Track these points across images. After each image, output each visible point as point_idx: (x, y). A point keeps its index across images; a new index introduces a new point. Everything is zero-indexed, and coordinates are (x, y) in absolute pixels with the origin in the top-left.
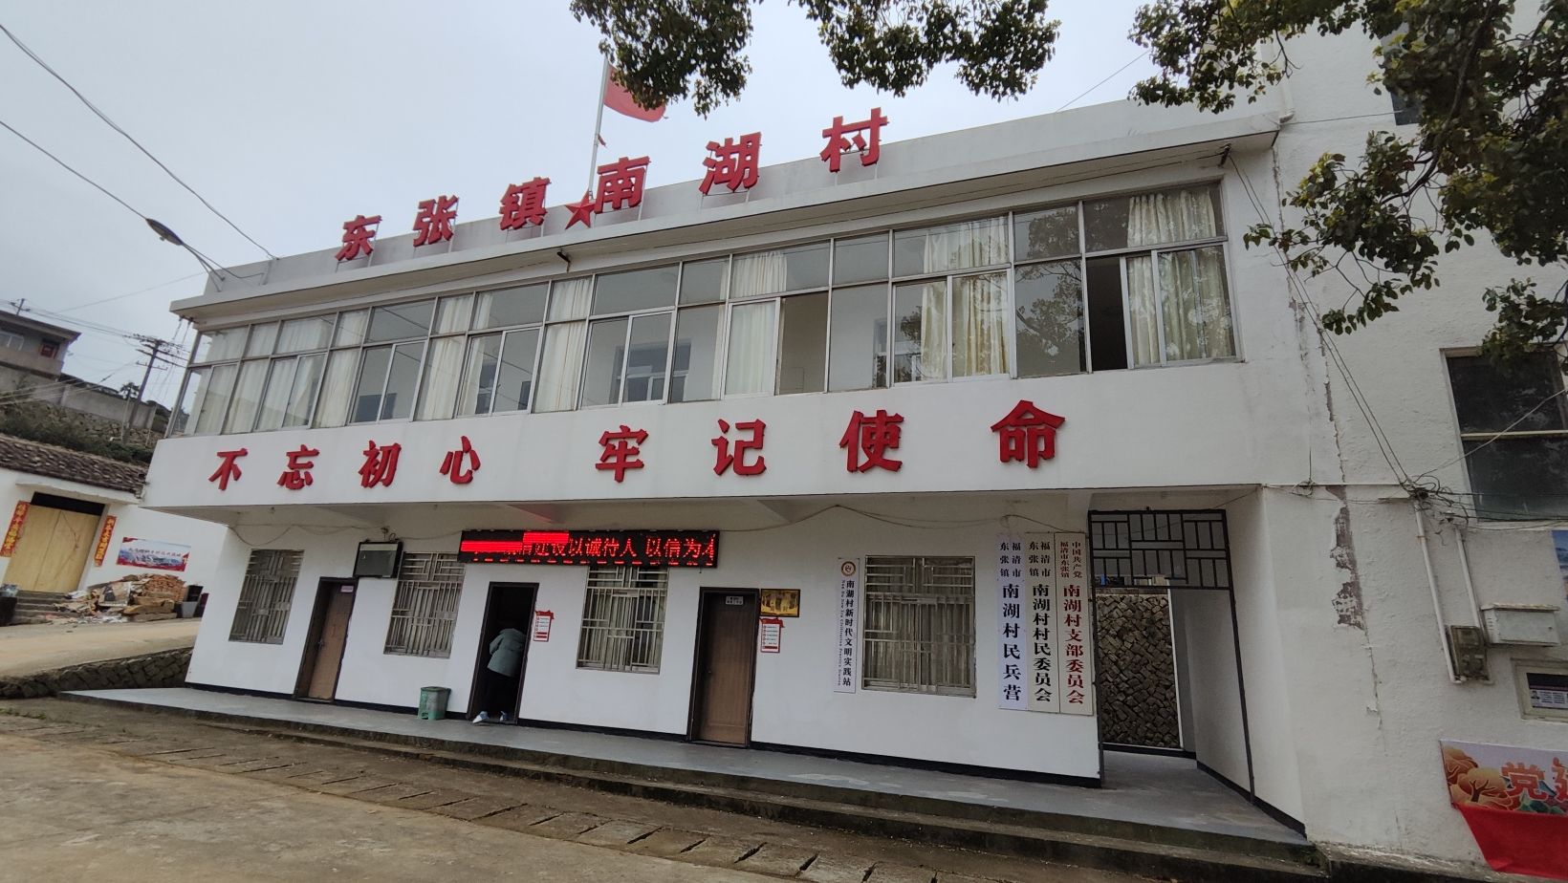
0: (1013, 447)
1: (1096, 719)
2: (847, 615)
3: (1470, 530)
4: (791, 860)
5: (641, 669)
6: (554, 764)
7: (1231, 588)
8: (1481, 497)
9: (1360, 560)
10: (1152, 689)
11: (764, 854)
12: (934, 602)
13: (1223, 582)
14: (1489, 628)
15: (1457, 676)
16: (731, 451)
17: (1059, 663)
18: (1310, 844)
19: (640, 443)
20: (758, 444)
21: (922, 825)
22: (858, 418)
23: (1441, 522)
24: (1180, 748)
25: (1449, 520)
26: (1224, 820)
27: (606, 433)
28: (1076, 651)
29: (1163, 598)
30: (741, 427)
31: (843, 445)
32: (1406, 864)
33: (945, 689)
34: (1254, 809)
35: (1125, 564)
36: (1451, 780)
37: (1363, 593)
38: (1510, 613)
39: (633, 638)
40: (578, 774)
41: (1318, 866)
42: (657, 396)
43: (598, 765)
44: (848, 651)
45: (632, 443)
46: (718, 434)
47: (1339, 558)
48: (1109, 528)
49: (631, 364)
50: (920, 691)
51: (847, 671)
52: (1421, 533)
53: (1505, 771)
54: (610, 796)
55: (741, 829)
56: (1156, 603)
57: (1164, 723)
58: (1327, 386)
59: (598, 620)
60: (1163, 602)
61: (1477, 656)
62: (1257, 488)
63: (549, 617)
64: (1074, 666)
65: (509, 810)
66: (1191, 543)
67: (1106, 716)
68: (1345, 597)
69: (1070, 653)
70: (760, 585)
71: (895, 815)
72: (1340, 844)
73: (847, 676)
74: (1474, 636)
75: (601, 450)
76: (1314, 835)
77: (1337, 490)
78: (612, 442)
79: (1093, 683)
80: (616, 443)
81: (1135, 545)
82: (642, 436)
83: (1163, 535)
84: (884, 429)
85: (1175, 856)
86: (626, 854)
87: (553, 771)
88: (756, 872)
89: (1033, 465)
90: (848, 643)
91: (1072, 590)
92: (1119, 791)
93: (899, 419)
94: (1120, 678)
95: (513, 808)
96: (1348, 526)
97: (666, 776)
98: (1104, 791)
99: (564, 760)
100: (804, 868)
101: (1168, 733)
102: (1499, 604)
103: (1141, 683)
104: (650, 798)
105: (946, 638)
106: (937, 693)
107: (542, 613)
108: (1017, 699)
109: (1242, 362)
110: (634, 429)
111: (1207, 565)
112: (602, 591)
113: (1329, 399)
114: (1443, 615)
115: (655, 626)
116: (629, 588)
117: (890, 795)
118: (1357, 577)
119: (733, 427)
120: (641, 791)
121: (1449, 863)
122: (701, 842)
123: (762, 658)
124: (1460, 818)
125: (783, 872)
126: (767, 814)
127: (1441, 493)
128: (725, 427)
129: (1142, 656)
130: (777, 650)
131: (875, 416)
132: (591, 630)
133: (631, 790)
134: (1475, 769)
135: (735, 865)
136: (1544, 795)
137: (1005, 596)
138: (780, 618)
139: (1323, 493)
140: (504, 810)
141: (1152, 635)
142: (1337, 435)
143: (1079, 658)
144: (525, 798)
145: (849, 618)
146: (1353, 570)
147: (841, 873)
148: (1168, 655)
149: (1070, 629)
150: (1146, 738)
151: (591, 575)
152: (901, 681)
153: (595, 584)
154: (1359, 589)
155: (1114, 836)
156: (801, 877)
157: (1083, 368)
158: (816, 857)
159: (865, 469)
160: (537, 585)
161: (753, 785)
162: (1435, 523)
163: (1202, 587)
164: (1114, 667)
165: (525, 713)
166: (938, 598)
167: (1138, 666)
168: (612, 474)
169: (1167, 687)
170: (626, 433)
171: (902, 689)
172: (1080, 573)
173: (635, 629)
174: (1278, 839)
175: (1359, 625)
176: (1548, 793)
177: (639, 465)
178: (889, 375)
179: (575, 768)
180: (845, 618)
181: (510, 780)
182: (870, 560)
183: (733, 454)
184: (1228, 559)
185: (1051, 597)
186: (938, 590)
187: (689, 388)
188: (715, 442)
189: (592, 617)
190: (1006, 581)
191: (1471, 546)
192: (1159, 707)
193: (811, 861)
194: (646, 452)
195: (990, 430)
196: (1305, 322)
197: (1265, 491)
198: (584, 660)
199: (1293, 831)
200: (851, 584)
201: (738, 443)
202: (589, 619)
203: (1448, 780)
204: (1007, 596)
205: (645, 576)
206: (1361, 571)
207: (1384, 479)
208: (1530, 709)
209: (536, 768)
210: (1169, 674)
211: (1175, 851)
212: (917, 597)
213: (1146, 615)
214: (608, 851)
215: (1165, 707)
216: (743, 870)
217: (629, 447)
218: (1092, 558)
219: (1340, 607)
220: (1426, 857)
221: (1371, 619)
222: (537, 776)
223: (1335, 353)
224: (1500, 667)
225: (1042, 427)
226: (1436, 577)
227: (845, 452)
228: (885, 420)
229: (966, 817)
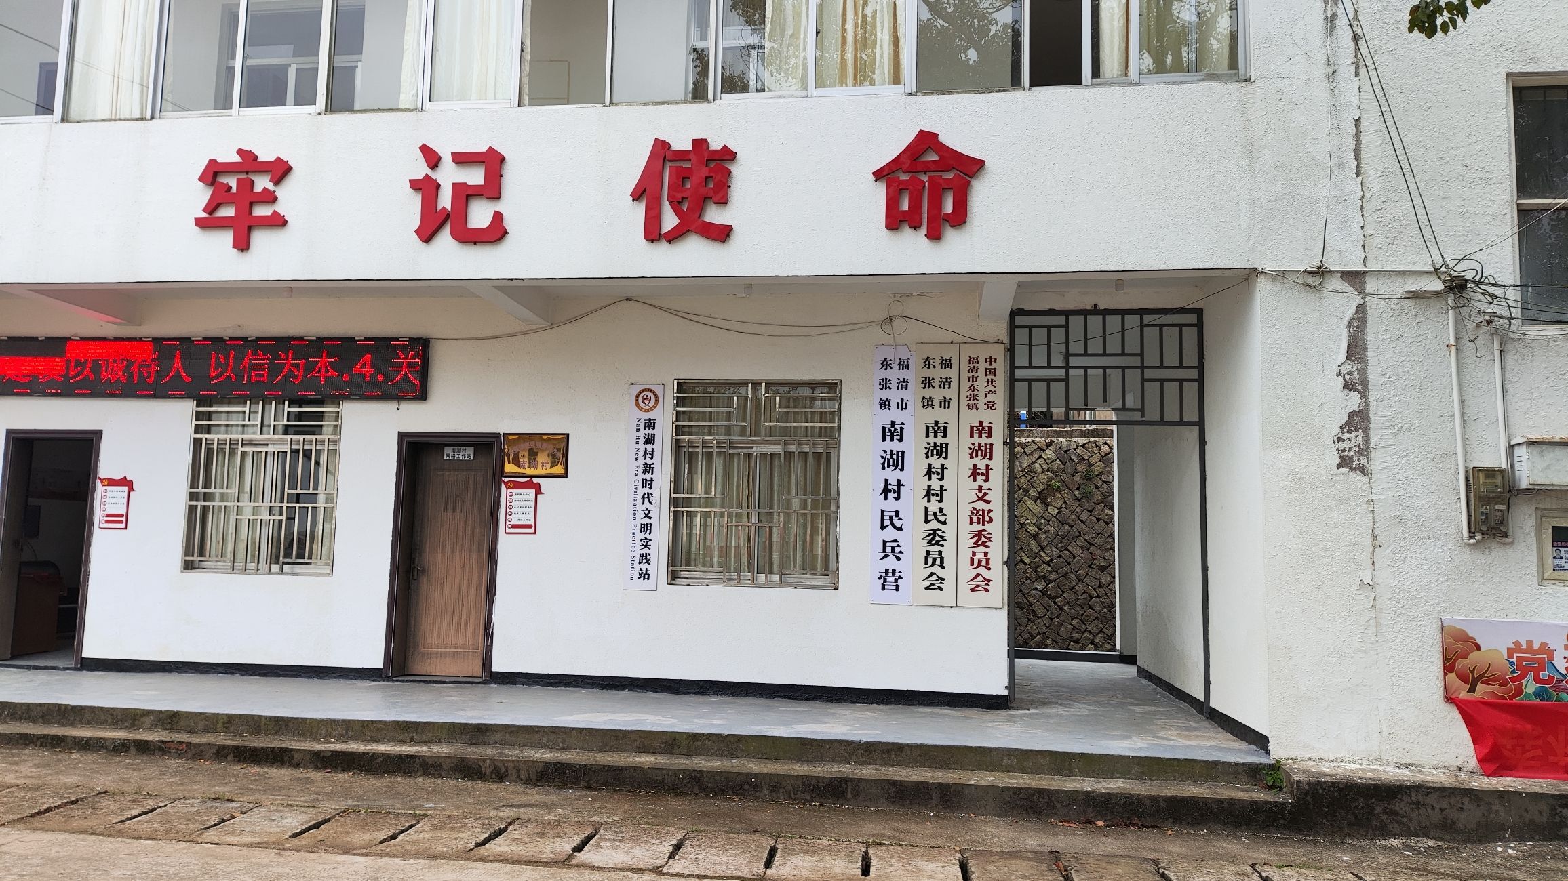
0: (905, 206)
1: (1006, 612)
2: (645, 472)
3: (1512, 336)
4: (558, 839)
5: (298, 569)
6: (153, 727)
7: (1201, 424)
8: (1530, 290)
9: (1374, 378)
10: (1082, 572)
11: (516, 835)
12: (778, 449)
13: (1191, 415)
14: (1517, 469)
15: (1471, 535)
16: (445, 200)
17: (959, 533)
18: (1274, 762)
19: (277, 182)
20: (492, 189)
21: (756, 775)
22: (661, 150)
23: (1479, 325)
24: (1115, 650)
25: (1489, 322)
26: (1170, 740)
27: (212, 162)
28: (982, 517)
29: (1106, 443)
30: (462, 159)
31: (637, 195)
32: (1383, 777)
33: (792, 579)
34: (1206, 724)
35: (1058, 389)
36: (1448, 667)
37: (1372, 425)
38: (1544, 447)
39: (284, 518)
40: (197, 739)
41: (1281, 789)
42: (305, 97)
43: (230, 722)
44: (646, 528)
45: (262, 183)
46: (421, 170)
47: (1347, 377)
48: (1040, 335)
49: (250, 41)
50: (754, 582)
51: (645, 558)
52: (1452, 341)
53: (1510, 652)
54: (255, 770)
55: (480, 803)
56: (1095, 450)
57: (1096, 618)
58: (1358, 122)
59: (218, 491)
60: (1105, 449)
61: (1497, 507)
62: (1251, 274)
63: (126, 488)
64: (980, 539)
65: (73, 803)
66: (1152, 359)
67: (1018, 612)
68: (1350, 432)
69: (975, 520)
70: (502, 428)
71: (717, 764)
72: (1309, 759)
73: (644, 566)
74: (1498, 481)
75: (203, 195)
76: (1278, 751)
77: (1354, 278)
78: (224, 179)
79: (1004, 563)
80: (232, 182)
81: (1073, 361)
82: (281, 171)
83: (1114, 346)
84: (704, 172)
85: (1104, 791)
86: (288, 853)
87: (151, 738)
88: (505, 861)
89: (935, 235)
90: (647, 516)
91: (982, 429)
92: (1033, 711)
93: (728, 155)
94: (1041, 557)
95: (82, 799)
96: (1363, 331)
97: (350, 733)
98: (1013, 712)
99: (171, 719)
100: (579, 848)
101: (1101, 631)
102: (1533, 437)
103: (1069, 564)
104: (326, 767)
105: (796, 504)
106: (781, 584)
107: (112, 482)
108: (897, 588)
109: (1246, 80)
110: (265, 156)
111: (1171, 389)
112: (221, 443)
113: (1358, 142)
114: (1465, 452)
115: (321, 498)
116: (271, 436)
117: (710, 735)
118: (1367, 404)
119: (447, 159)
120: (308, 758)
121: (1432, 770)
122: (411, 827)
123: (506, 543)
124: (1454, 714)
125: (544, 857)
126: (519, 776)
127: (1484, 283)
128: (432, 158)
129: (1072, 526)
130: (532, 530)
131: (690, 148)
132: (205, 509)
133: (292, 757)
134: (1477, 652)
135: (468, 855)
136: (1551, 678)
137: (884, 440)
138: (535, 480)
139: (1336, 283)
140: (66, 804)
141: (1087, 496)
142: (1363, 197)
143: (988, 527)
144: (104, 781)
145: (648, 477)
146: (1364, 394)
147: (635, 851)
148: (1107, 523)
149: (975, 486)
150: (1072, 640)
151: (199, 416)
152: (727, 570)
153: (208, 429)
154: (1368, 420)
155: (1023, 770)
156: (574, 862)
157: (1016, 82)
158: (597, 832)
159: (674, 237)
160: (99, 433)
161: (497, 737)
162: (1471, 326)
163: (1162, 422)
164: (1033, 543)
165: (90, 650)
166: (785, 443)
167: (1066, 541)
168: (227, 237)
169: (1102, 569)
170: (249, 163)
171: (727, 581)
172: (994, 403)
173: (285, 504)
174: (1233, 758)
175: (1363, 470)
176: (1557, 677)
177: (278, 222)
178: (713, 81)
179: (193, 731)
180: (641, 476)
181: (73, 756)
182: (681, 386)
183: (449, 207)
184: (1201, 381)
185: (951, 439)
186: (786, 432)
187: (363, 87)
188: (415, 185)
189: (206, 486)
190: (886, 417)
191: (1510, 359)
192: (1091, 598)
193: (589, 838)
194: (289, 199)
195: (872, 178)
196: (1338, 23)
197: (1261, 279)
198: (196, 558)
199: (1254, 747)
200: (650, 424)
201: (458, 188)
202: (201, 490)
203: (1444, 668)
204: (888, 438)
205: (300, 416)
206: (1372, 396)
207: (1414, 263)
208: (1549, 572)
209: (121, 734)
210: (1107, 550)
211: (1104, 784)
212: (753, 442)
213: (1080, 467)
214: (257, 852)
215: (1098, 597)
216: (482, 859)
217: (258, 188)
218: (1012, 380)
219: (1341, 445)
220: (1407, 766)
221: (1378, 461)
222: (122, 747)
223: (1373, 73)
224: (1524, 521)
225: (950, 175)
226: (1462, 402)
227: (640, 210)
228: (706, 155)
229: (820, 759)
